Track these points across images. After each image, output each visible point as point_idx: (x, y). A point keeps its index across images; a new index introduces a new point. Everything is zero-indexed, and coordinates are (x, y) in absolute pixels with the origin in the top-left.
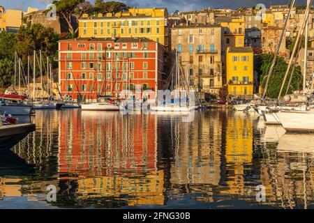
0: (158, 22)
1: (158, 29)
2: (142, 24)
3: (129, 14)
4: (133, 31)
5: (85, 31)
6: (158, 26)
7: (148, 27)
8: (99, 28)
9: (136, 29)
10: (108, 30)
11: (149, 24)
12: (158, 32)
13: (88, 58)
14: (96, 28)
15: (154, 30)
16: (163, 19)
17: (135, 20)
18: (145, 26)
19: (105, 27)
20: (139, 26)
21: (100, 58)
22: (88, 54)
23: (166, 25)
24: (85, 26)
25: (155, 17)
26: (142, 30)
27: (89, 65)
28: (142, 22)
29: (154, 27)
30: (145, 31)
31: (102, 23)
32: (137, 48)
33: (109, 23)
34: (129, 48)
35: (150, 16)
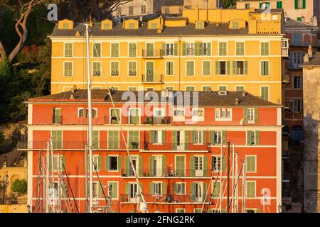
0: (265, 46)
1: (265, 65)
2: (223, 52)
3: (182, 24)
4: (199, 69)
5: (68, 66)
6: (265, 58)
7: (240, 58)
8: (106, 58)
9: (207, 65)
10: (132, 65)
11: (240, 52)
12: (265, 72)
13: (103, 143)
14: (97, 60)
15: (254, 67)
16: (278, 39)
17: (205, 40)
18: (231, 57)
19: (124, 58)
20: (215, 57)
21: (134, 145)
22: (103, 133)
23: (286, 54)
24: (69, 53)
25: (258, 34)
26: (222, 68)
27: (108, 163)
28: (223, 45)
29: (253, 59)
30: (231, 68)
31: (115, 47)
32: (230, 119)
33: (133, 47)
34: (210, 119)
35: (243, 31)
